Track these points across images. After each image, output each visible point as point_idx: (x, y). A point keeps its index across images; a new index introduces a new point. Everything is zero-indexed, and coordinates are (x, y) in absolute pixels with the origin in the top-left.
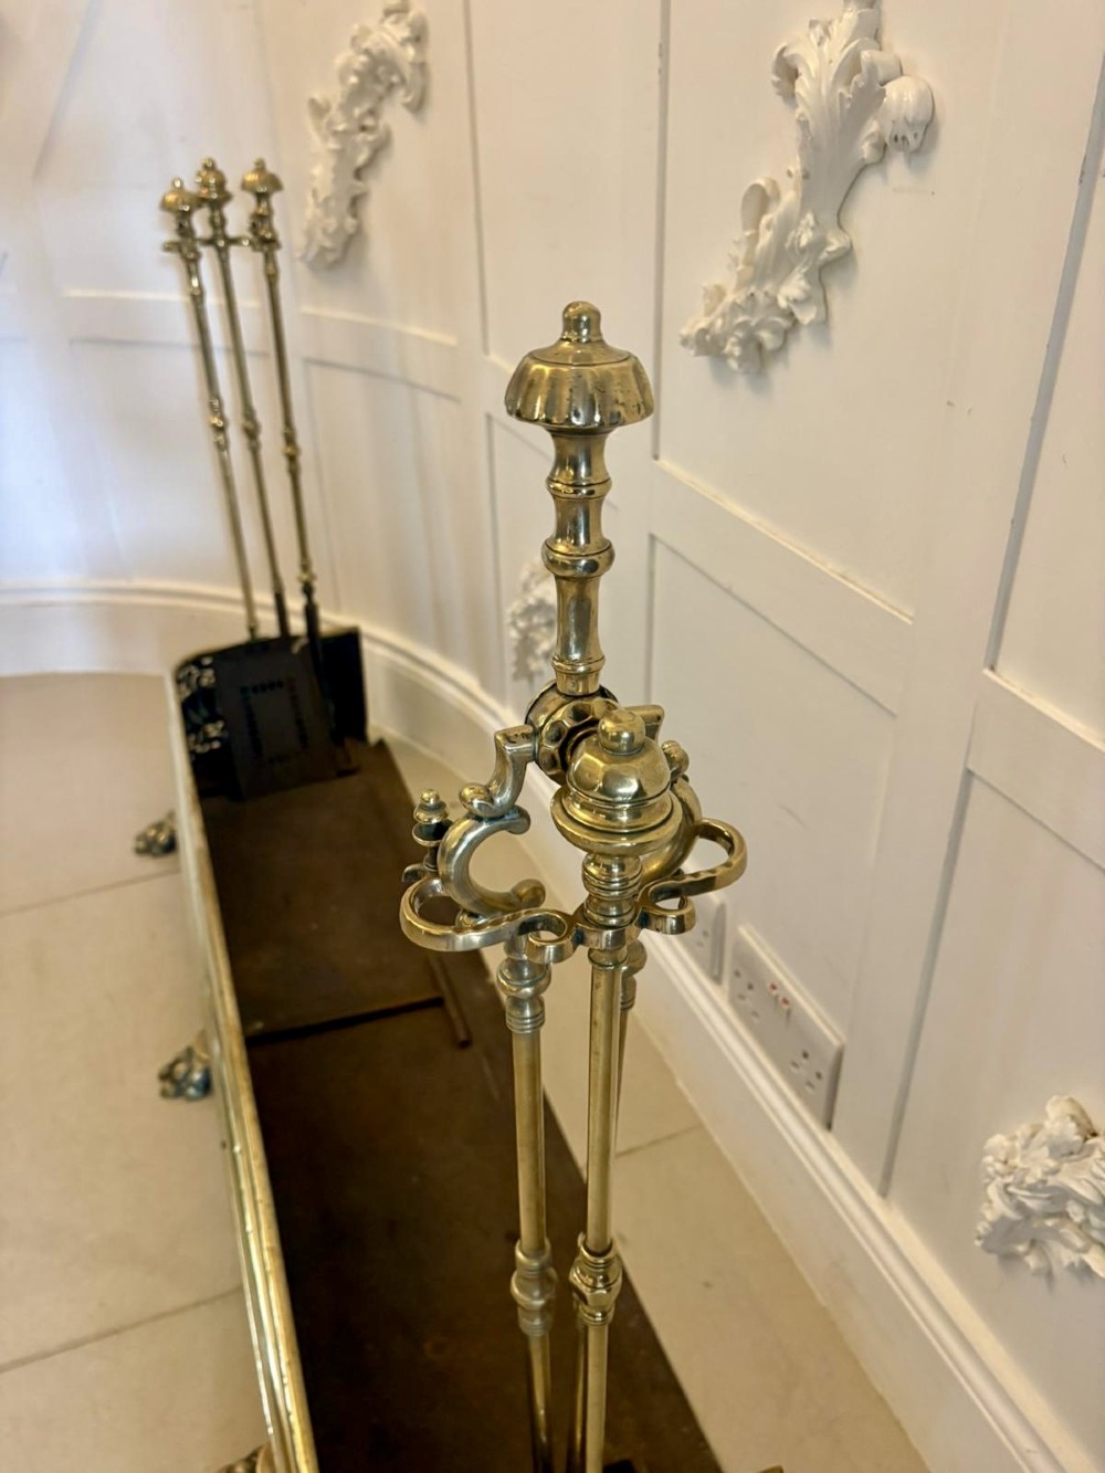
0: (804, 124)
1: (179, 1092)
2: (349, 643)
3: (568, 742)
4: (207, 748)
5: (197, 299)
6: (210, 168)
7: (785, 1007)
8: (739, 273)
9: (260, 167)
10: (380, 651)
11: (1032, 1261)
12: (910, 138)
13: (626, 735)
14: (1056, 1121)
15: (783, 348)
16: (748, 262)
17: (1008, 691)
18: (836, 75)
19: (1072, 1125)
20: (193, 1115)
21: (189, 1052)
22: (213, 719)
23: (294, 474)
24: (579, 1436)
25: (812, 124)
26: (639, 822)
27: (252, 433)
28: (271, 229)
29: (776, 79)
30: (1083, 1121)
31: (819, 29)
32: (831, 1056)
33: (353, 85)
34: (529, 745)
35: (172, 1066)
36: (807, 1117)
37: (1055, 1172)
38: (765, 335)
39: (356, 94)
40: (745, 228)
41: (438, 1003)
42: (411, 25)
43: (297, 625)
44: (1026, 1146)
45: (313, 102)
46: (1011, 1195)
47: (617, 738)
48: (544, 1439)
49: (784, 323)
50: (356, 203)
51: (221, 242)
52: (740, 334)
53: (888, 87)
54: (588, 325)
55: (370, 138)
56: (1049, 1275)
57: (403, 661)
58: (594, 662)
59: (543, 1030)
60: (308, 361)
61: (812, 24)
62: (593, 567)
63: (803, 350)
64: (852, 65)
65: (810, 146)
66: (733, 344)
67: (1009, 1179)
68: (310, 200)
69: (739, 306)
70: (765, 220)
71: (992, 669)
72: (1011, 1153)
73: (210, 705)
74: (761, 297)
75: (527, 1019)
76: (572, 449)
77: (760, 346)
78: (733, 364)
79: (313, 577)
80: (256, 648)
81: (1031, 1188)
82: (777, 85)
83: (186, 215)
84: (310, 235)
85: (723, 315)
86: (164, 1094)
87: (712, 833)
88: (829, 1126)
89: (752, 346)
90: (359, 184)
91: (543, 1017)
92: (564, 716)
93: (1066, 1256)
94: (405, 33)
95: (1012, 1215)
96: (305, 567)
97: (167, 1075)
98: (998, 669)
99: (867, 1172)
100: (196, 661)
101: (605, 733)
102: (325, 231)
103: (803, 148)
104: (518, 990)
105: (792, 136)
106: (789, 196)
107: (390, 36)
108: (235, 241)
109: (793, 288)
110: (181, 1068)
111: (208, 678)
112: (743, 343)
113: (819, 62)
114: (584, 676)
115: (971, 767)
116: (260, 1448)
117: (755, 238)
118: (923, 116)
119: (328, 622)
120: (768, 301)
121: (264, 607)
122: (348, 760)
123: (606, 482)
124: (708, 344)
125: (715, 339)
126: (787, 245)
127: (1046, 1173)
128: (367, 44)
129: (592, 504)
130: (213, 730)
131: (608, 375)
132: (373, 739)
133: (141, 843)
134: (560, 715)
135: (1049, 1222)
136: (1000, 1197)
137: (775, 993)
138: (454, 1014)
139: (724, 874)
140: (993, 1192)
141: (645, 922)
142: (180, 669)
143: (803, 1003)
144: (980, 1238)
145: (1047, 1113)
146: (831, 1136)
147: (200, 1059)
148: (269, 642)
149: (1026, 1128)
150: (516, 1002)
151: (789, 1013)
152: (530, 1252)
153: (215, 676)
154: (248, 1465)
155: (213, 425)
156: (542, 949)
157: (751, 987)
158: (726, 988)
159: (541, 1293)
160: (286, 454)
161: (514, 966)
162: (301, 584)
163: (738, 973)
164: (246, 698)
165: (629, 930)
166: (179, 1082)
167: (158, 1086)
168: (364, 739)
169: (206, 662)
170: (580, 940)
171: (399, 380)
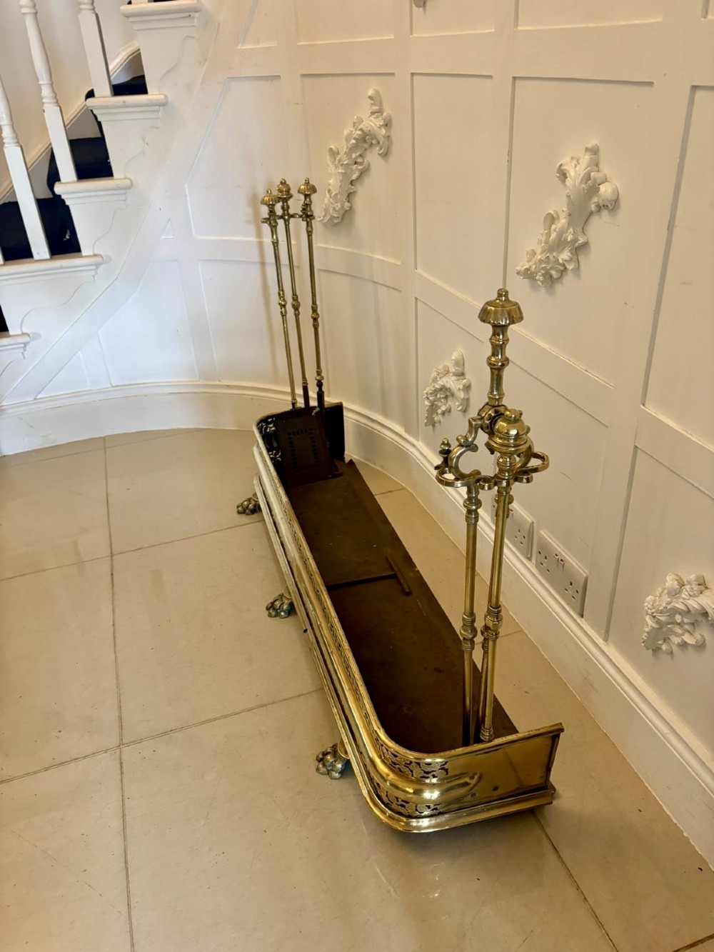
0: (569, 197)
1: (277, 615)
2: (338, 409)
3: (493, 421)
5: (276, 244)
6: (284, 183)
7: (562, 563)
8: (542, 247)
9: (307, 183)
10: (352, 415)
11: (665, 647)
12: (609, 205)
14: (671, 581)
15: (560, 278)
16: (546, 242)
17: (649, 413)
18: (582, 180)
19: (676, 582)
21: (281, 596)
22: (272, 449)
23: (316, 327)
25: (572, 198)
26: (518, 442)
27: (296, 308)
28: (311, 210)
29: (558, 175)
30: (680, 581)
31: (575, 162)
32: (582, 582)
33: (353, 143)
34: (480, 422)
35: (273, 603)
36: (572, 613)
37: (669, 603)
38: (553, 272)
39: (353, 148)
40: (545, 230)
41: (394, 576)
42: (384, 120)
43: (313, 403)
44: (660, 597)
45: (331, 149)
46: (654, 617)
47: (511, 417)
49: (562, 268)
50: (350, 196)
51: (286, 216)
52: (543, 272)
53: (601, 186)
54: (505, 296)
55: (360, 167)
56: (672, 653)
57: (363, 420)
58: (501, 395)
59: (478, 523)
60: (323, 271)
61: (572, 158)
62: (503, 365)
63: (568, 279)
64: (587, 177)
65: (571, 203)
66: (540, 276)
67: (653, 611)
68: (328, 195)
69: (543, 261)
70: (553, 227)
71: (644, 405)
72: (654, 602)
74: (551, 258)
75: (472, 518)
76: (499, 330)
77: (551, 276)
78: (540, 283)
79: (323, 378)
80: (295, 413)
81: (662, 612)
82: (558, 177)
83: (273, 205)
84: (326, 211)
85: (536, 263)
86: (270, 616)
87: (537, 456)
88: (582, 616)
89: (548, 276)
90: (353, 187)
91: (478, 519)
92: (492, 413)
93: (676, 640)
94: (382, 123)
95: (655, 625)
96: (319, 373)
97: (271, 607)
98: (646, 405)
99: (598, 631)
100: (265, 420)
101: (507, 416)
102: (334, 209)
103: (568, 205)
104: (470, 507)
105: (565, 200)
106: (563, 222)
107: (372, 124)
108: (292, 216)
109: (564, 255)
110: (278, 604)
111: (271, 428)
112: (543, 275)
113: (575, 173)
114: (498, 400)
115: (636, 444)
116: (337, 743)
117: (549, 234)
118: (614, 198)
119: (327, 402)
120: (554, 259)
121: (299, 395)
122: (337, 470)
123: (508, 340)
124: (528, 275)
125: (532, 273)
126: (563, 239)
127: (667, 604)
128: (361, 126)
129: (504, 346)
131: (511, 310)
132: (347, 459)
133: (240, 509)
134: (490, 412)
135: (669, 626)
136: (650, 619)
137: (557, 557)
138: (402, 581)
139: (541, 468)
140: (648, 618)
141: (516, 479)
142: (258, 424)
143: (570, 560)
144: (643, 642)
145: (666, 581)
146: (583, 619)
147: (287, 598)
148: (300, 410)
149: (660, 589)
150: (469, 512)
151: (564, 565)
152: (469, 615)
153: (274, 426)
154: (334, 747)
155: (280, 304)
156: (484, 486)
157: (546, 558)
158: (534, 561)
159: (472, 631)
160: (312, 317)
161: (470, 499)
162: (316, 381)
163: (540, 553)
164: (290, 438)
165: (511, 481)
166: (277, 610)
167: (267, 613)
168: (343, 459)
169: (270, 420)
170: (496, 484)
171: (368, 280)
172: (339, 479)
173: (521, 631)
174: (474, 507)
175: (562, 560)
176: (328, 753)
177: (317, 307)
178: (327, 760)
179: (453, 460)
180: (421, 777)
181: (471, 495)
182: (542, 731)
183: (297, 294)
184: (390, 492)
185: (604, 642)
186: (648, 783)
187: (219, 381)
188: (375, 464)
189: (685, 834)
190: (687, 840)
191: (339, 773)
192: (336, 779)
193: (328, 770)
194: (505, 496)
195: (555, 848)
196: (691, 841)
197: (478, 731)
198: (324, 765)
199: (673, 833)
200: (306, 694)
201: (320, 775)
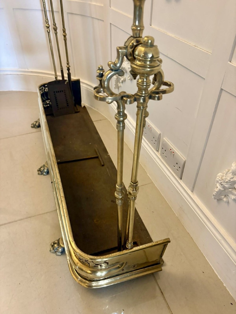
1: (42, 174)
2: (78, 82)
3: (135, 48)
4: (46, 106)
7: (173, 153)
10: (84, 85)
11: (225, 199)
13: (150, 41)
14: (234, 167)
17: (234, 66)
20: (45, 179)
21: (44, 166)
22: (48, 99)
23: (65, 40)
24: (127, 232)
26: (151, 64)
27: (55, 29)
32: (183, 163)
34: (125, 51)
35: (40, 169)
36: (176, 177)
37: (232, 178)
41: (97, 157)
43: (66, 78)
44: (226, 174)
46: (222, 184)
47: (148, 43)
48: (120, 229)
56: (228, 202)
58: (142, 27)
59: (125, 130)
60: (68, 13)
67: (222, 181)
71: (230, 62)
72: (223, 176)
73: (47, 96)
75: (121, 127)
79: (70, 66)
80: (57, 82)
81: (227, 182)
86: (39, 174)
87: (166, 84)
88: (181, 179)
91: (125, 127)
92: (134, 42)
93: (233, 197)
95: (222, 189)
96: (68, 64)
97: (39, 170)
98: (232, 62)
99: (189, 187)
100: (44, 85)
101: (144, 41)
104: (119, 119)
110: (42, 169)
115: (222, 88)
116: (60, 238)
119: (72, 79)
121: (59, 76)
122: (77, 110)
127: (231, 179)
130: (48, 102)
132: (83, 106)
133: (32, 126)
134: (132, 42)
135: (230, 190)
136: (219, 185)
137: (171, 151)
138: (101, 160)
139: (169, 90)
140: (218, 185)
141: (151, 97)
142: (40, 87)
143: (177, 152)
144: (213, 196)
145: (232, 166)
146: (181, 181)
147: (46, 167)
148: (60, 81)
149: (227, 170)
150: (119, 122)
151: (174, 155)
152: (119, 185)
153: (48, 89)
154: (58, 241)
155: (46, 26)
156: (126, 101)
157: (165, 151)
158: (160, 152)
159: (121, 194)
160: (63, 35)
161: (119, 113)
162: (67, 68)
163: (163, 148)
164: (55, 94)
165: (147, 98)
166: (42, 172)
167: (37, 172)
168: (81, 106)
169: (46, 86)
170: (135, 100)
171: (89, 17)
172: (78, 114)
173: (152, 183)
174: (122, 119)
175: (173, 152)
176: (55, 243)
177: (65, 30)
178: (54, 246)
179: (105, 82)
180: (94, 266)
181: (119, 110)
182: (159, 243)
183: (56, 22)
184: (100, 120)
185: (192, 193)
186: (207, 258)
187: (28, 69)
188: (95, 108)
189: (224, 285)
190: (225, 288)
191: (60, 253)
192: (59, 255)
193: (55, 251)
194: (142, 110)
195: (162, 292)
196: (227, 288)
197: (125, 243)
198: (53, 249)
199: (219, 284)
200: (50, 212)
201: (51, 253)
